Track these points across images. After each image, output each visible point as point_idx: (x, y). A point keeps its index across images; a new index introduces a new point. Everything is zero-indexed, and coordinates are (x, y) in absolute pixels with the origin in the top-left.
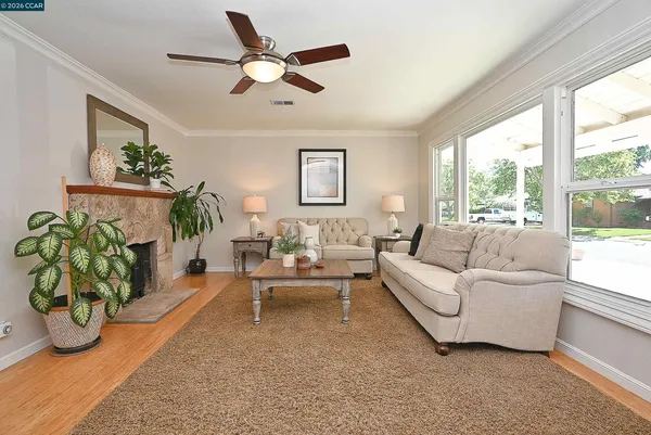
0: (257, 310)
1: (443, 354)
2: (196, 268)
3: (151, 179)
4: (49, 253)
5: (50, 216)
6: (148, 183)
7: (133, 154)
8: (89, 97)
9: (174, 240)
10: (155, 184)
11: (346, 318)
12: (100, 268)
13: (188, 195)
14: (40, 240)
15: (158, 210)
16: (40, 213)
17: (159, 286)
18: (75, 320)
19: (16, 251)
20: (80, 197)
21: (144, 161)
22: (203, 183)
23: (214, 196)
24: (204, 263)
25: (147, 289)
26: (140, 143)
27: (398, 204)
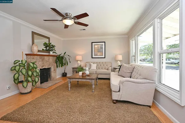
0: (70, 87)
1: (114, 103)
2: (64, 75)
3: (50, 52)
4: (17, 70)
5: (19, 61)
6: (49, 53)
7: (46, 45)
8: (33, 32)
9: (57, 67)
10: (51, 53)
11: (93, 91)
12: (29, 74)
13: (61, 56)
14: (15, 67)
15: (51, 59)
16: (16, 60)
17: (52, 79)
18: (23, 86)
19: (11, 69)
20: (29, 57)
21: (49, 47)
22: (66, 52)
23: (69, 56)
24: (66, 74)
25: (49, 80)
26: (48, 43)
27: (120, 58)
